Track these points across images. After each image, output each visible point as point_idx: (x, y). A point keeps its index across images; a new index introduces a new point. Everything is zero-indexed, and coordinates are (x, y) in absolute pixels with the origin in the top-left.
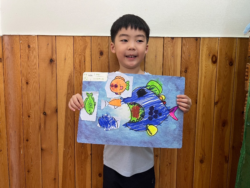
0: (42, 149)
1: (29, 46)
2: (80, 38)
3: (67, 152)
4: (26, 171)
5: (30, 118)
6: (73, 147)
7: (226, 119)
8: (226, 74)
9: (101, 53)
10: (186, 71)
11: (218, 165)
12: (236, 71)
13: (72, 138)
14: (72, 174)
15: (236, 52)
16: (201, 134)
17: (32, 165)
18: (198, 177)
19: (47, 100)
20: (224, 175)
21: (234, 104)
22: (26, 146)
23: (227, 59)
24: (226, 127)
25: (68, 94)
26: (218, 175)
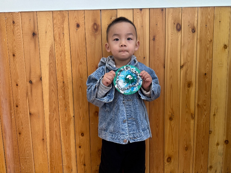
0: (30, 114)
1: (14, 22)
2: (59, 12)
3: (52, 116)
4: (18, 133)
6: (58, 110)
7: (191, 80)
8: (189, 40)
9: (78, 26)
10: (154, 39)
11: (185, 121)
12: (198, 37)
13: (56, 103)
14: (57, 134)
15: (198, 20)
16: (170, 95)
17: (23, 128)
18: (168, 133)
19: (32, 70)
20: (191, 130)
21: (198, 67)
22: (17, 111)
23: (190, 27)
24: (191, 88)
25: (50, 63)
26: (186, 130)
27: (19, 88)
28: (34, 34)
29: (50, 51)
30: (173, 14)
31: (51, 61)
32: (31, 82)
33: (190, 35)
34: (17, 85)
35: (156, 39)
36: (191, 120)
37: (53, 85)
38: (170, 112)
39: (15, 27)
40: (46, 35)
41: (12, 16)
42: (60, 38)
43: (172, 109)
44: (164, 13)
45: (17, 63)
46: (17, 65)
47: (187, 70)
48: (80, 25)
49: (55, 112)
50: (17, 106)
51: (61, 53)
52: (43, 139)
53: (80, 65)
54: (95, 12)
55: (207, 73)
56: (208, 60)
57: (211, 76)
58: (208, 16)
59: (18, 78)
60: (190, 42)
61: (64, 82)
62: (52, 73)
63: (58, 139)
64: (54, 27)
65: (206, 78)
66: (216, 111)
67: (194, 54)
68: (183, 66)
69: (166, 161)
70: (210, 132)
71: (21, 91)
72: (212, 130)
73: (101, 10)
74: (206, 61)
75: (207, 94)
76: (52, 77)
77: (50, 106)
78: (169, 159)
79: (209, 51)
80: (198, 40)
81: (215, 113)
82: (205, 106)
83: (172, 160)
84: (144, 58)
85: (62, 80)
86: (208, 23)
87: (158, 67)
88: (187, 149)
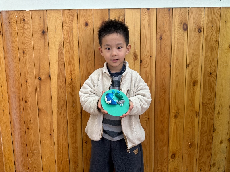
0: (38, 109)
1: (24, 20)
2: (68, 11)
3: (60, 111)
4: (26, 128)
5: (27, 83)
6: (66, 107)
7: (196, 79)
8: (195, 40)
9: (87, 24)
10: (161, 38)
11: (190, 119)
12: (204, 37)
13: (64, 99)
14: (65, 130)
15: (204, 20)
16: (175, 93)
17: (31, 123)
18: (173, 130)
19: (41, 67)
20: (195, 128)
21: (203, 66)
22: (25, 107)
23: (196, 27)
24: (196, 86)
25: (59, 61)
26: (190, 128)
27: (28, 84)
28: (44, 32)
29: (59, 48)
30: (180, 14)
31: (60, 59)
32: (40, 79)
33: (196, 34)
34: (26, 81)
35: (163, 38)
36: (196, 118)
37: (62, 82)
38: (175, 110)
39: (25, 24)
40: (55, 33)
41: (22, 14)
42: (68, 36)
43: (177, 107)
44: (171, 14)
45: (26, 59)
46: (27, 62)
47: (193, 69)
48: (89, 24)
49: (63, 108)
50: (26, 102)
51: (69, 50)
52: (51, 134)
53: (88, 63)
54: (103, 11)
55: (212, 72)
56: (213, 60)
57: (216, 75)
58: (214, 16)
59: (27, 74)
60: (196, 42)
61: (72, 79)
62: (61, 70)
63: (65, 134)
64: (64, 25)
65: (211, 78)
66: (220, 110)
67: (199, 54)
68: (188, 65)
69: (170, 158)
70: (214, 130)
71: (30, 87)
72: (216, 128)
73: (109, 9)
74: (211, 61)
75: (212, 92)
76: (60, 74)
77: (58, 102)
78: (174, 156)
79: (214, 50)
80: (204, 40)
81: (219, 111)
82: (210, 104)
83: (176, 157)
84: (151, 56)
85: (70, 77)
86: (214, 23)
87: (164, 65)
88: (191, 146)
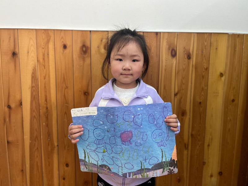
0: (8, 142)
2: (43, 31)
3: (34, 144)
6: (40, 139)
7: (185, 109)
8: (184, 67)
9: (65, 47)
11: (178, 152)
12: (194, 63)
13: (38, 131)
19: (11, 93)
20: (184, 161)
24: (185, 117)
25: (32, 87)
28: (14, 54)
30: (168, 39)
32: (9, 107)
36: (185, 150)
37: (35, 111)
44: (159, 38)
47: (181, 98)
49: (37, 141)
51: (45, 76)
52: (22, 170)
54: (84, 33)
55: (201, 102)
57: (206, 105)
58: (205, 42)
62: (34, 97)
63: (39, 170)
65: (200, 107)
66: (210, 142)
67: (189, 82)
68: (177, 94)
70: (204, 163)
72: (206, 161)
74: (201, 90)
75: (202, 123)
76: (34, 102)
77: (31, 133)
79: (204, 79)
80: (194, 68)
85: (45, 106)
86: (204, 50)
88: (179, 180)
